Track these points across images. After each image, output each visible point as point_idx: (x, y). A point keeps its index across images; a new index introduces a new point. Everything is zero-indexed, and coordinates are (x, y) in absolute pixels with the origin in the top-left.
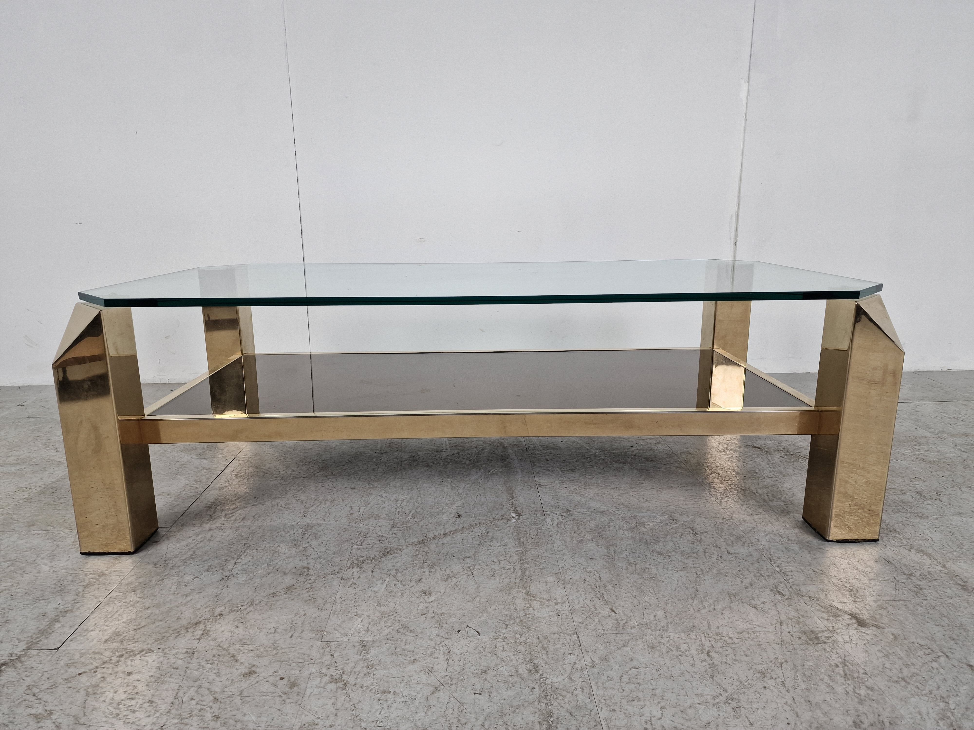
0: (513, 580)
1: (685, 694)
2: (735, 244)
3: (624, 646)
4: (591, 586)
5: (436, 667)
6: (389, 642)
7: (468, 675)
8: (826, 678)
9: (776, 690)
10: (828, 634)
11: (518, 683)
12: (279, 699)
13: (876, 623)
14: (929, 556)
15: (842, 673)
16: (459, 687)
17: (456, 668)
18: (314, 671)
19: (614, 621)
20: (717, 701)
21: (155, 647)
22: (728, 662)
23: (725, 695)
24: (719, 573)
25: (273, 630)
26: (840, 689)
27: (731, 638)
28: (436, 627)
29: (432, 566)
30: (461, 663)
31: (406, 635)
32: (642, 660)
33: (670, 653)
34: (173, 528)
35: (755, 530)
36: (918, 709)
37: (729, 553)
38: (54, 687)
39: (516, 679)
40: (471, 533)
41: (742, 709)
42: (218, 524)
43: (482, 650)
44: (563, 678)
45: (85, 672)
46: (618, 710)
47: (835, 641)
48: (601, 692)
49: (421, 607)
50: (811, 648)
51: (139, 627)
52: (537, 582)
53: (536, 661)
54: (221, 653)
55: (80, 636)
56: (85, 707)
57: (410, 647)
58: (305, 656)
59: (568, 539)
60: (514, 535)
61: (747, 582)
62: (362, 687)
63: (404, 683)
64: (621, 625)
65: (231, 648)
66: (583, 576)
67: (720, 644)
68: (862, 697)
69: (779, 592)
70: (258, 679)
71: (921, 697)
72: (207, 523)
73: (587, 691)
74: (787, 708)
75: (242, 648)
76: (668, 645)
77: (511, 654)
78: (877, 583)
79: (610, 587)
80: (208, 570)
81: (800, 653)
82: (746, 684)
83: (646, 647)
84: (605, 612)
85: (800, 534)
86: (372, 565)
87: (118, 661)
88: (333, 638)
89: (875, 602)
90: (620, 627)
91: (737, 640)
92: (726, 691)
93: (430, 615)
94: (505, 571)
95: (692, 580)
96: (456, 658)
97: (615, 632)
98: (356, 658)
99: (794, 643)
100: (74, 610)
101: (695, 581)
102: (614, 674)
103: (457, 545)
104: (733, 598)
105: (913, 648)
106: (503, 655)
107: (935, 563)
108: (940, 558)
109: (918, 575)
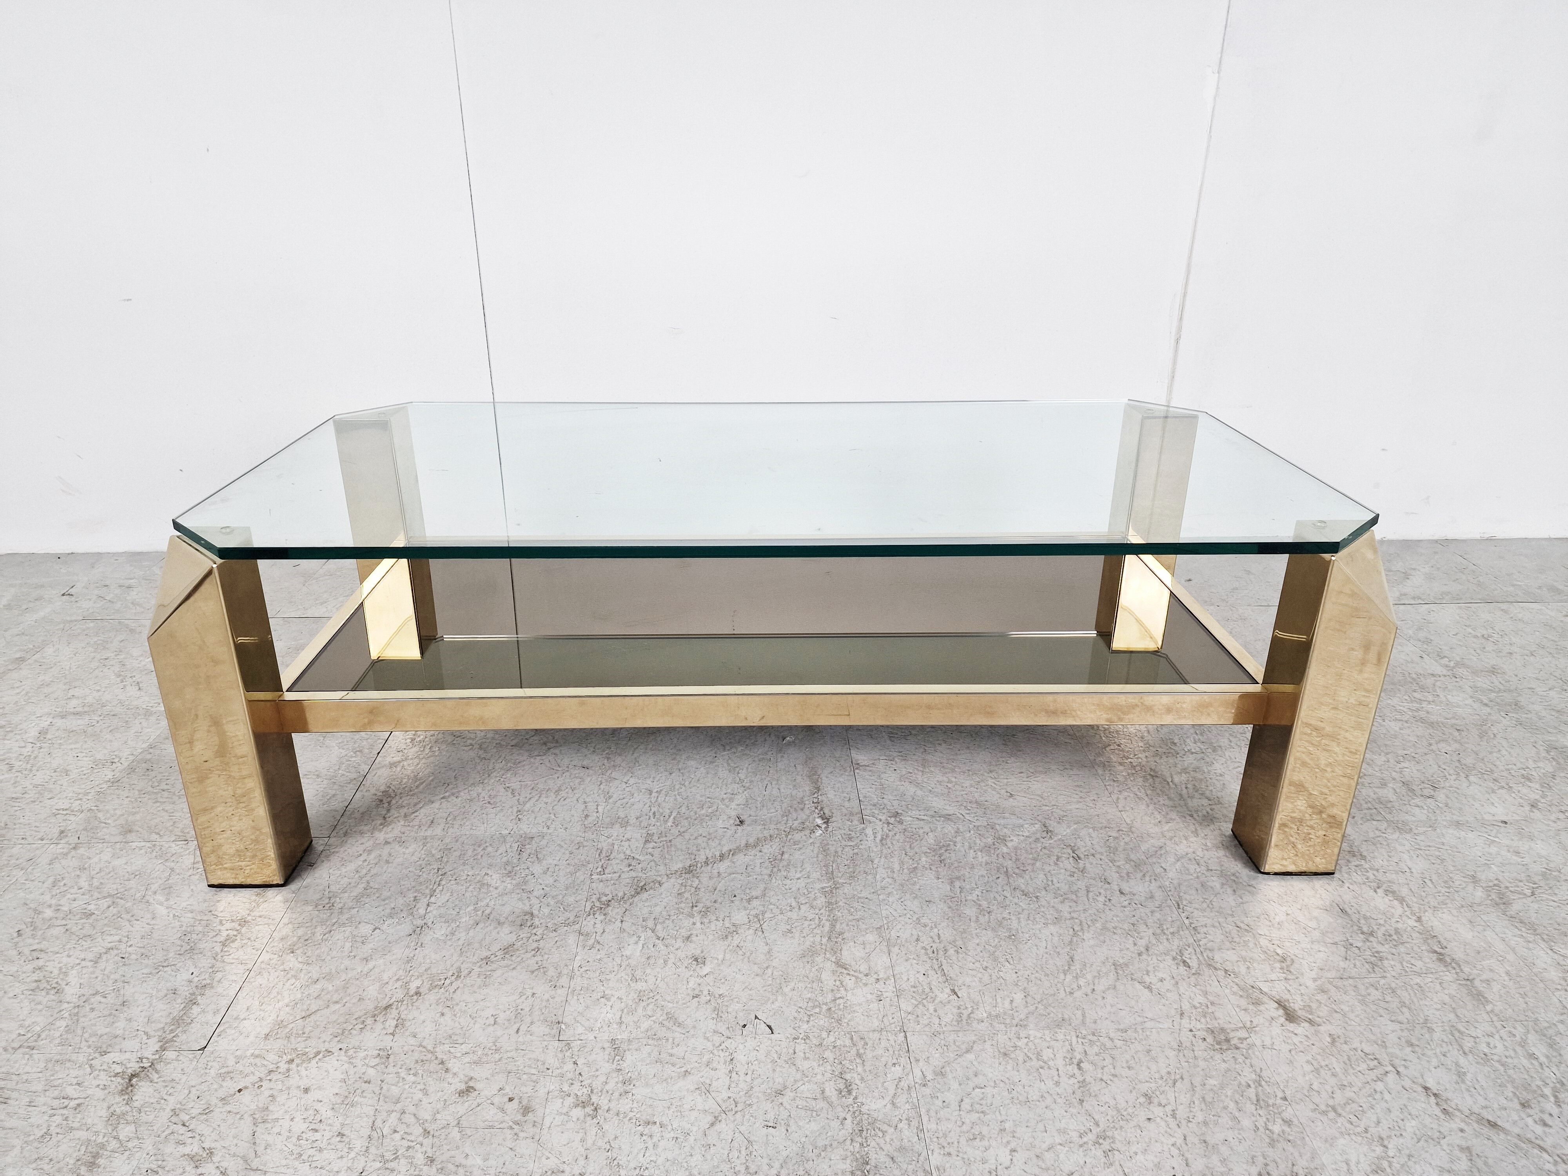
0: (818, 939)
1: (1043, 1129)
2: (1177, 341)
3: (968, 1051)
4: (926, 949)
5: (714, 1084)
6: (650, 1042)
7: (758, 1097)
8: (1232, 1105)
9: (1163, 1124)
10: (1243, 1034)
11: (825, 1111)
12: (509, 1131)
13: (1310, 1017)
14: (1401, 900)
15: (1254, 1099)
16: (747, 1117)
17: (742, 1085)
18: (552, 1087)
19: (955, 1011)
20: (1085, 1139)
21: (334, 1046)
22: (1105, 1078)
23: (1096, 1130)
24: (1104, 928)
25: (492, 1020)
26: (1246, 1123)
27: (1112, 1039)
28: (713, 1019)
29: (705, 912)
30: (748, 1078)
31: (674, 1031)
32: (990, 1075)
33: (1028, 1064)
34: (332, 840)
35: (1163, 852)
36: (1345, 1156)
37: (1122, 893)
38: (207, 1111)
39: (822, 1104)
40: (759, 854)
41: (1116, 1153)
42: (396, 832)
43: (775, 1056)
44: (884, 1103)
45: (246, 1088)
46: (954, 1153)
47: (1252, 1046)
48: (933, 1126)
49: (691, 985)
50: (1218, 1056)
51: (308, 1013)
52: (852, 944)
53: (848, 1076)
54: (425, 1058)
55: (230, 1027)
56: (255, 1143)
57: (678, 1051)
58: (539, 1063)
59: (896, 867)
60: (820, 859)
61: (1142, 943)
62: (618, 1114)
63: (673, 1108)
64: (965, 1017)
65: (437, 1050)
66: (915, 932)
67: (1096, 1049)
68: (1275, 1136)
69: (1184, 962)
70: (479, 1101)
71: (1353, 1137)
72: (380, 830)
73: (915, 1123)
74: (1175, 1152)
75: (452, 1050)
76: (1026, 1051)
77: (815, 1064)
78: (1322, 949)
79: (951, 951)
80: (391, 916)
81: (1202, 1064)
82: (1125, 1113)
83: (996, 1054)
84: (943, 995)
85: (1225, 859)
86: (621, 911)
87: (288, 1070)
88: (574, 1035)
89: (1315, 980)
90: (963, 1020)
91: (1119, 1043)
92: (1097, 1125)
93: (704, 998)
94: (807, 923)
95: (1067, 939)
96: (742, 1070)
97: (956, 1028)
98: (607, 1067)
99: (1195, 1049)
100: (215, 984)
101: (1071, 942)
102: (951, 1098)
103: (739, 876)
104: (1121, 972)
105: (1353, 1059)
106: (806, 1065)
107: (1408, 913)
108: (1416, 905)
109: (1380, 935)
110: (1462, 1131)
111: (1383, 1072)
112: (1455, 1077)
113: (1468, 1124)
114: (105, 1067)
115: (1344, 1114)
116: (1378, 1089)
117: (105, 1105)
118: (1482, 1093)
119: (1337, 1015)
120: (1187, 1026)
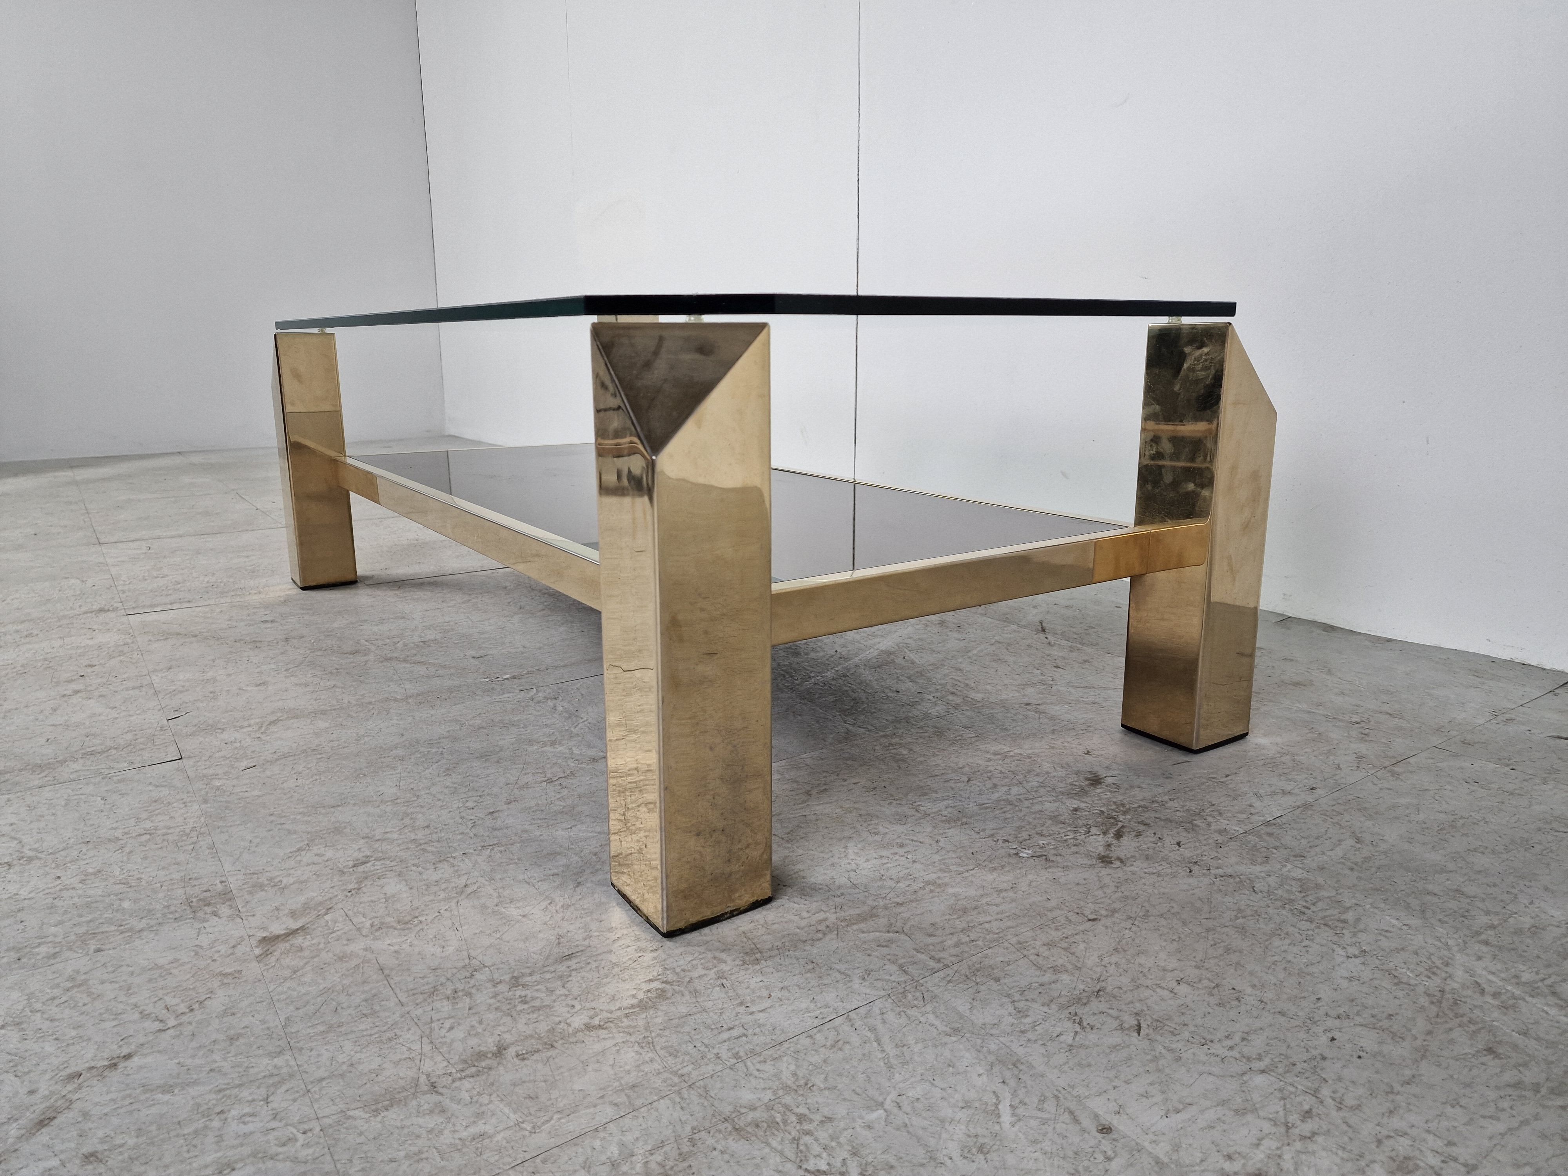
55: (150, 614)
107: (605, 1015)
108: (641, 1023)
109: (518, 993)
111: (162, 1018)
112: (159, 1082)
113: (47, 1098)
115: (70, 993)
116: (123, 1016)
119: (287, 973)
120: (230, 879)
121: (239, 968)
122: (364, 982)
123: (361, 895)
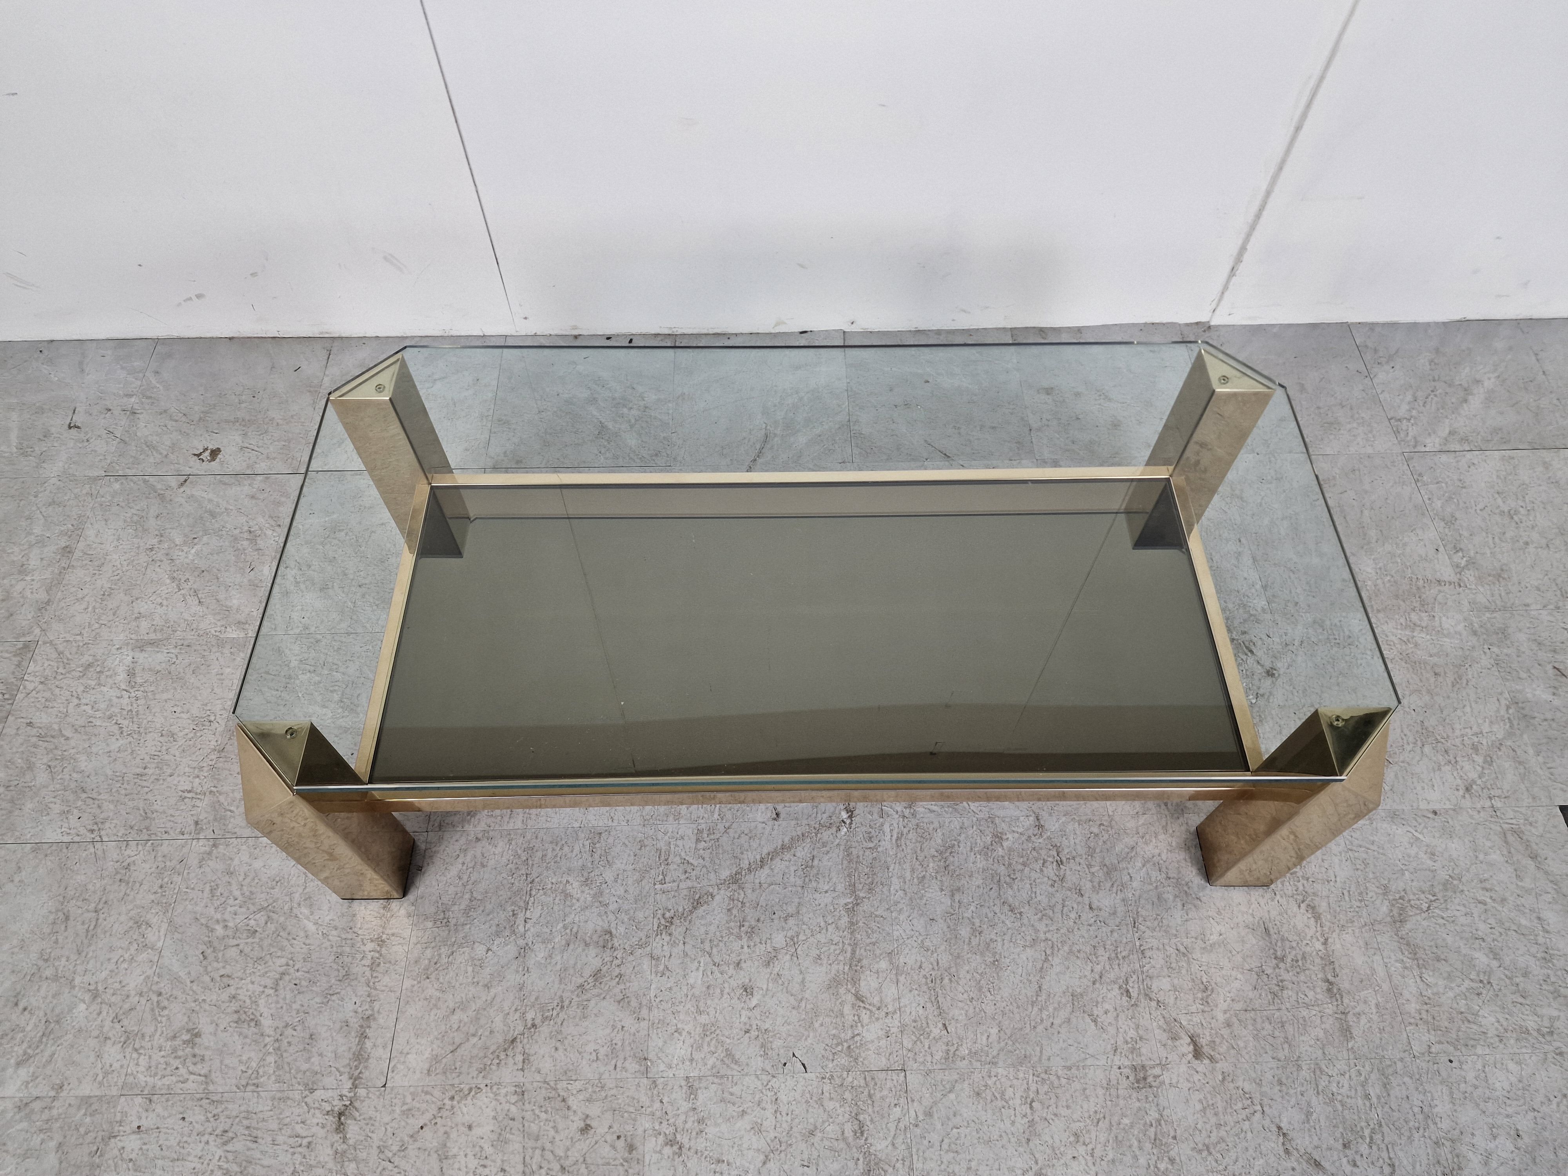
0: (841, 967)
1: (997, 1167)
3: (950, 1092)
4: (926, 978)
5: (765, 1123)
6: (716, 1080)
7: (796, 1138)
8: (1136, 1144)
9: (1083, 1162)
10: (1157, 1071)
11: (844, 1152)
12: (621, 1168)
13: (1212, 1054)
14: (1317, 917)
15: (1153, 1137)
16: (789, 1156)
17: (785, 1125)
18: (647, 1126)
19: (944, 1047)
21: (480, 1081)
22: (1048, 1117)
24: (1071, 951)
25: (594, 1056)
26: (1142, 1161)
27: (1058, 1077)
28: (761, 1056)
29: (751, 933)
30: (789, 1118)
31: (732, 1069)
32: (965, 1115)
33: (994, 1104)
35: (1133, 853)
37: (1091, 908)
38: (403, 1148)
39: (842, 1145)
40: (793, 859)
42: (482, 826)
43: (808, 1095)
44: (886, 1144)
45: (426, 1125)
47: (1163, 1083)
48: (920, 1165)
49: (743, 1019)
50: (1135, 1095)
51: (455, 1046)
52: (868, 972)
53: (861, 1117)
54: (551, 1095)
55: (399, 1062)
57: (736, 1090)
58: (635, 1101)
59: (908, 875)
60: (844, 867)
61: (1098, 968)
62: (696, 1153)
63: (736, 1148)
64: (951, 1053)
65: (558, 1086)
66: (919, 959)
67: (1046, 1088)
69: (1128, 991)
70: (596, 1138)
72: (469, 822)
73: (907, 1163)
75: (569, 1087)
76: (993, 1090)
77: (838, 1105)
78: (1239, 976)
79: (946, 981)
80: (498, 934)
81: (1122, 1102)
82: (1057, 1152)
83: (972, 1093)
84: (936, 1031)
85: (1183, 864)
86: (682, 930)
87: (453, 1107)
88: (658, 1073)
89: (1225, 1012)
90: (950, 1057)
91: (1064, 1081)
92: (1036, 1163)
93: (754, 1033)
94: (833, 947)
95: (1039, 966)
96: (784, 1109)
97: (944, 1067)
98: (685, 1106)
99: (1120, 1087)
100: (376, 1015)
101: (1042, 968)
102: (935, 1138)
103: (777, 887)
104: (1076, 1003)
105: (1234, 1097)
106: (830, 1105)
107: (1318, 934)
108: (1328, 924)
109: (1289, 960)
110: (1293, 1169)
111: (1252, 1111)
112: (1303, 1117)
113: (1299, 1163)
114: (317, 1105)
115: (1214, 1152)
116: (1244, 1129)
117: (328, 1143)
118: (1318, 1133)
119: (1233, 1052)
120: (1118, 1063)
121: (1220, 1073)
122: (1255, 1020)
123: (1166, 1002)
